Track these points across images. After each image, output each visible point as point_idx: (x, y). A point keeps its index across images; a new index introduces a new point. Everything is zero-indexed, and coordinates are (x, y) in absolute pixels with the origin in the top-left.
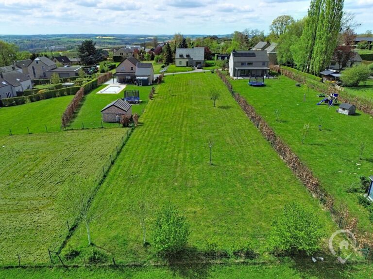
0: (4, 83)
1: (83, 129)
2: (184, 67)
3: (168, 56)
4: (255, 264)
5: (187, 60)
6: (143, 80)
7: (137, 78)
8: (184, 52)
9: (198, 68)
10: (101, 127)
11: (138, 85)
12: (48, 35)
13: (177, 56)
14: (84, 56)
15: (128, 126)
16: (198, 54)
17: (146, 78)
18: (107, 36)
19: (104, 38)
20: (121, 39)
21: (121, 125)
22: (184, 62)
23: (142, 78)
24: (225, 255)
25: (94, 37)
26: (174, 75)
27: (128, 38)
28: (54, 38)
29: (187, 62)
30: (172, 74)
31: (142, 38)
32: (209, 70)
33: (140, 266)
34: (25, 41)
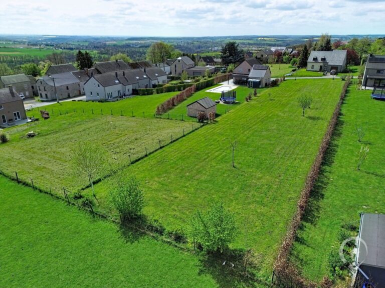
0: (145, 76)
1: (168, 119)
2: (316, 71)
3: (303, 59)
4: (176, 246)
5: (322, 64)
6: (254, 82)
7: (250, 80)
8: (320, 55)
9: (331, 74)
10: (181, 119)
11: (249, 87)
12: (215, 37)
13: (310, 59)
14: (225, 57)
15: (202, 122)
16: (337, 58)
17: (258, 80)
18: (268, 37)
19: (265, 39)
20: (283, 40)
21: (198, 121)
22: (317, 67)
23: (254, 80)
24: (161, 232)
25: (256, 39)
26: (295, 80)
27: (291, 39)
28: (219, 40)
29: (321, 67)
30: (294, 78)
31: (306, 38)
32: (339, 77)
33: (105, 218)
34: (195, 43)
